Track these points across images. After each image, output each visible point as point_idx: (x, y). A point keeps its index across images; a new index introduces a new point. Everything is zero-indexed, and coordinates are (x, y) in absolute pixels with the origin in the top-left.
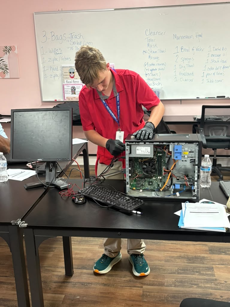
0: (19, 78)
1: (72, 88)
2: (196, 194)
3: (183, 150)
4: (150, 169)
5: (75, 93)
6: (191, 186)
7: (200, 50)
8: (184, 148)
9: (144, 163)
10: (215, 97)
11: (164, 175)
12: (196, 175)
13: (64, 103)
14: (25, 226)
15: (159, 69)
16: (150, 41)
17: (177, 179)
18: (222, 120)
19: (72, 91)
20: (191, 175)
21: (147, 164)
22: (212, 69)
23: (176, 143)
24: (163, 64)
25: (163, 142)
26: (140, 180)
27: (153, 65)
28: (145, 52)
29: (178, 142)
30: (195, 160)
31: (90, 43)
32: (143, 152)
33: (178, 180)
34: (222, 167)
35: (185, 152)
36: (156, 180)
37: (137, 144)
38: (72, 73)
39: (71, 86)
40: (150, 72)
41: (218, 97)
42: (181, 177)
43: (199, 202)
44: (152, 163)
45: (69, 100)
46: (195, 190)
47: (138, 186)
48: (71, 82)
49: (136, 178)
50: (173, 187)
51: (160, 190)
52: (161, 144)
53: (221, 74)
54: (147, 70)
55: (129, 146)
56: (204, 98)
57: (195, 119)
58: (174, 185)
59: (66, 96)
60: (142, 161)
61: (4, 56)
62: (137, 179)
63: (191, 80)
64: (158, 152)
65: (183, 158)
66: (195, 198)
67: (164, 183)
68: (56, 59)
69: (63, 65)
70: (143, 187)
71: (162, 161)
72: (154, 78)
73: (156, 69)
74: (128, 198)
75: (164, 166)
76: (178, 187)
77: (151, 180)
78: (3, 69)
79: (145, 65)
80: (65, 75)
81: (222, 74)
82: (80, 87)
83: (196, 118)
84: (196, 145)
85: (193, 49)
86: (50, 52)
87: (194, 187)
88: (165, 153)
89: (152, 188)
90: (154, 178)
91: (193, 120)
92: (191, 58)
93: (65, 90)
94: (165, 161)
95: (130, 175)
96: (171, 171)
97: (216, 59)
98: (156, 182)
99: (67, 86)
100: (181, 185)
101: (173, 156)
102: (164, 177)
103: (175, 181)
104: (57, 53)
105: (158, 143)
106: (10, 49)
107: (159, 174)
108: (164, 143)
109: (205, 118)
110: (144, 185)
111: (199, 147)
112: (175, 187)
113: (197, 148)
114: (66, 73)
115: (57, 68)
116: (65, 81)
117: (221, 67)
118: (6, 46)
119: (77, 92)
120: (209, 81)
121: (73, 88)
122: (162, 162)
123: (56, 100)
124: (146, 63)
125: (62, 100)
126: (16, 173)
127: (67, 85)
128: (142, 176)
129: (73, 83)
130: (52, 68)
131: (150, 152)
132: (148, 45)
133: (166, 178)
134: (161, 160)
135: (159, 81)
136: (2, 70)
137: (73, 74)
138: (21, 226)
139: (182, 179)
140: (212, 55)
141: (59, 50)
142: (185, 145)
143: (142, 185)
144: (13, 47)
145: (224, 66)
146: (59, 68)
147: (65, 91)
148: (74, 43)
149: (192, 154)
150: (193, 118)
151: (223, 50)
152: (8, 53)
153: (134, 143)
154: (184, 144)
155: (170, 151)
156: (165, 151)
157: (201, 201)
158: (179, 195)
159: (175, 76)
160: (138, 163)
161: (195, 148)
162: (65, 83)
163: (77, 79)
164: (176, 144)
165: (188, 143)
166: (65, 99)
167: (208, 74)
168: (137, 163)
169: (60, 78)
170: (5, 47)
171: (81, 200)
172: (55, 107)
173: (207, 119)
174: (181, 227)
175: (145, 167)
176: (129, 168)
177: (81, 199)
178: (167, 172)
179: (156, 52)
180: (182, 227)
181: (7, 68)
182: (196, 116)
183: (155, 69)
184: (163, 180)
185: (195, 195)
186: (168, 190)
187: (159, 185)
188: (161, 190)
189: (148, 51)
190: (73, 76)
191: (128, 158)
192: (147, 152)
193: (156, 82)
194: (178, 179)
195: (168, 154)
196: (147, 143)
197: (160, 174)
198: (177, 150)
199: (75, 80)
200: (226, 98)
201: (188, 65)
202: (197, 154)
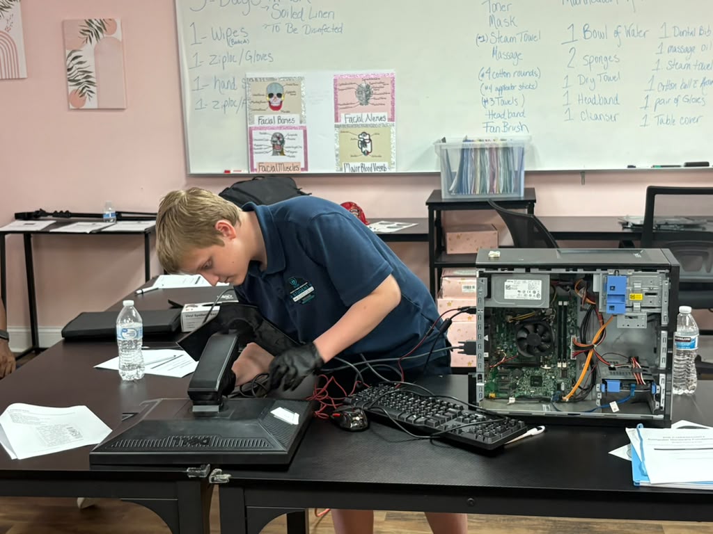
0: (123, 109)
1: (275, 139)
2: (663, 405)
3: (628, 288)
4: (537, 340)
5: (282, 153)
6: (649, 385)
7: (636, 34)
8: (631, 283)
9: (522, 325)
10: (679, 166)
11: (574, 357)
12: (663, 355)
13: (251, 179)
14: (225, 480)
15: (520, 86)
16: (496, 8)
17: (611, 369)
18: (704, 228)
19: (274, 146)
20: (644, 358)
21: (529, 327)
22: (672, 86)
23: (611, 270)
24: (532, 73)
25: (575, 267)
26: (508, 373)
27: (505, 74)
28: (482, 39)
29: (617, 267)
30: (660, 314)
31: (327, 15)
32: (521, 293)
33: (612, 371)
34: (703, 363)
35: (633, 294)
36: (552, 371)
37: (506, 271)
38: (275, 95)
39: (273, 132)
40: (495, 94)
41: (688, 165)
42: (620, 363)
43: (670, 427)
44: (543, 326)
45: (265, 172)
46: (660, 395)
47: (503, 387)
48: (270, 122)
49: (496, 367)
50: (601, 389)
51: (564, 398)
52: (571, 272)
53: (697, 101)
54: (486, 88)
55: (485, 279)
56: (649, 167)
57: (625, 225)
58: (604, 382)
59: (258, 159)
60: (515, 321)
61: (81, 47)
62: (499, 368)
63: (613, 118)
64: (557, 296)
65: (628, 309)
66: (661, 417)
67: (574, 381)
68: (231, 58)
69: (250, 75)
70: (515, 392)
71: (569, 320)
72: (506, 112)
73: (513, 87)
74: (480, 416)
75: (573, 334)
76: (614, 387)
77: (537, 372)
78: (79, 84)
79: (483, 75)
80: (257, 102)
81: (700, 100)
82: (296, 135)
83: (627, 223)
84: (664, 275)
85: (617, 32)
86: (215, 36)
87: (658, 387)
88: (575, 299)
89: (541, 394)
90: (546, 367)
91: (621, 228)
92: (610, 57)
93: (254, 142)
94: (576, 321)
95: (487, 355)
96: (593, 346)
97: (681, 58)
98: (551, 378)
99: (261, 133)
100: (623, 383)
101: (603, 303)
102: (574, 364)
103: (604, 373)
104: (236, 39)
105: (563, 271)
106: (102, 27)
107: (560, 357)
108: (580, 271)
109: (654, 223)
110: (518, 387)
111: (670, 281)
112: (606, 388)
113: (666, 284)
114: (259, 95)
115: (234, 83)
116: (256, 117)
117: (696, 82)
118: (90, 20)
119: (287, 149)
120: (662, 121)
121: (279, 138)
122: (569, 323)
123: (229, 172)
124: (484, 71)
125: (245, 172)
126: (159, 359)
127: (261, 128)
128: (513, 362)
129: (276, 125)
130: (218, 83)
131: (540, 293)
132: (491, 19)
133: (578, 367)
134: (566, 318)
135: (520, 119)
136: (77, 85)
137: (279, 100)
138: (213, 479)
139: (623, 369)
140: (672, 47)
141: (239, 32)
142: (633, 274)
143: (514, 387)
144: (108, 22)
145: (704, 79)
146: (239, 83)
147: (254, 147)
148: (283, 15)
149: (653, 301)
150: (620, 223)
151: (700, 34)
152: (94, 39)
153: (499, 271)
154: (630, 272)
155: (595, 290)
156: (579, 294)
157: (674, 426)
158: (618, 410)
159: (567, 107)
160: (503, 325)
161: (660, 282)
162: (256, 124)
163: (288, 112)
164: (611, 272)
165: (643, 270)
166: (252, 170)
167: (660, 101)
168: (500, 327)
169: (242, 110)
170: (87, 23)
171: (356, 420)
172: (227, 189)
173: (659, 226)
174: (641, 484)
175: (525, 335)
176: (485, 335)
177: (358, 418)
178: (583, 348)
179: (512, 39)
180: (643, 483)
181: (89, 80)
182: (628, 217)
183: (510, 86)
184: (571, 373)
185: (661, 408)
186: (582, 399)
187: (559, 386)
188: (566, 398)
189: (490, 36)
190: (277, 105)
191: (483, 309)
192: (533, 294)
193: (514, 122)
194: (614, 369)
195: (585, 302)
196: (532, 270)
197: (563, 356)
198: (613, 290)
199: (284, 116)
200: (710, 167)
201: (602, 76)
202: (665, 298)
